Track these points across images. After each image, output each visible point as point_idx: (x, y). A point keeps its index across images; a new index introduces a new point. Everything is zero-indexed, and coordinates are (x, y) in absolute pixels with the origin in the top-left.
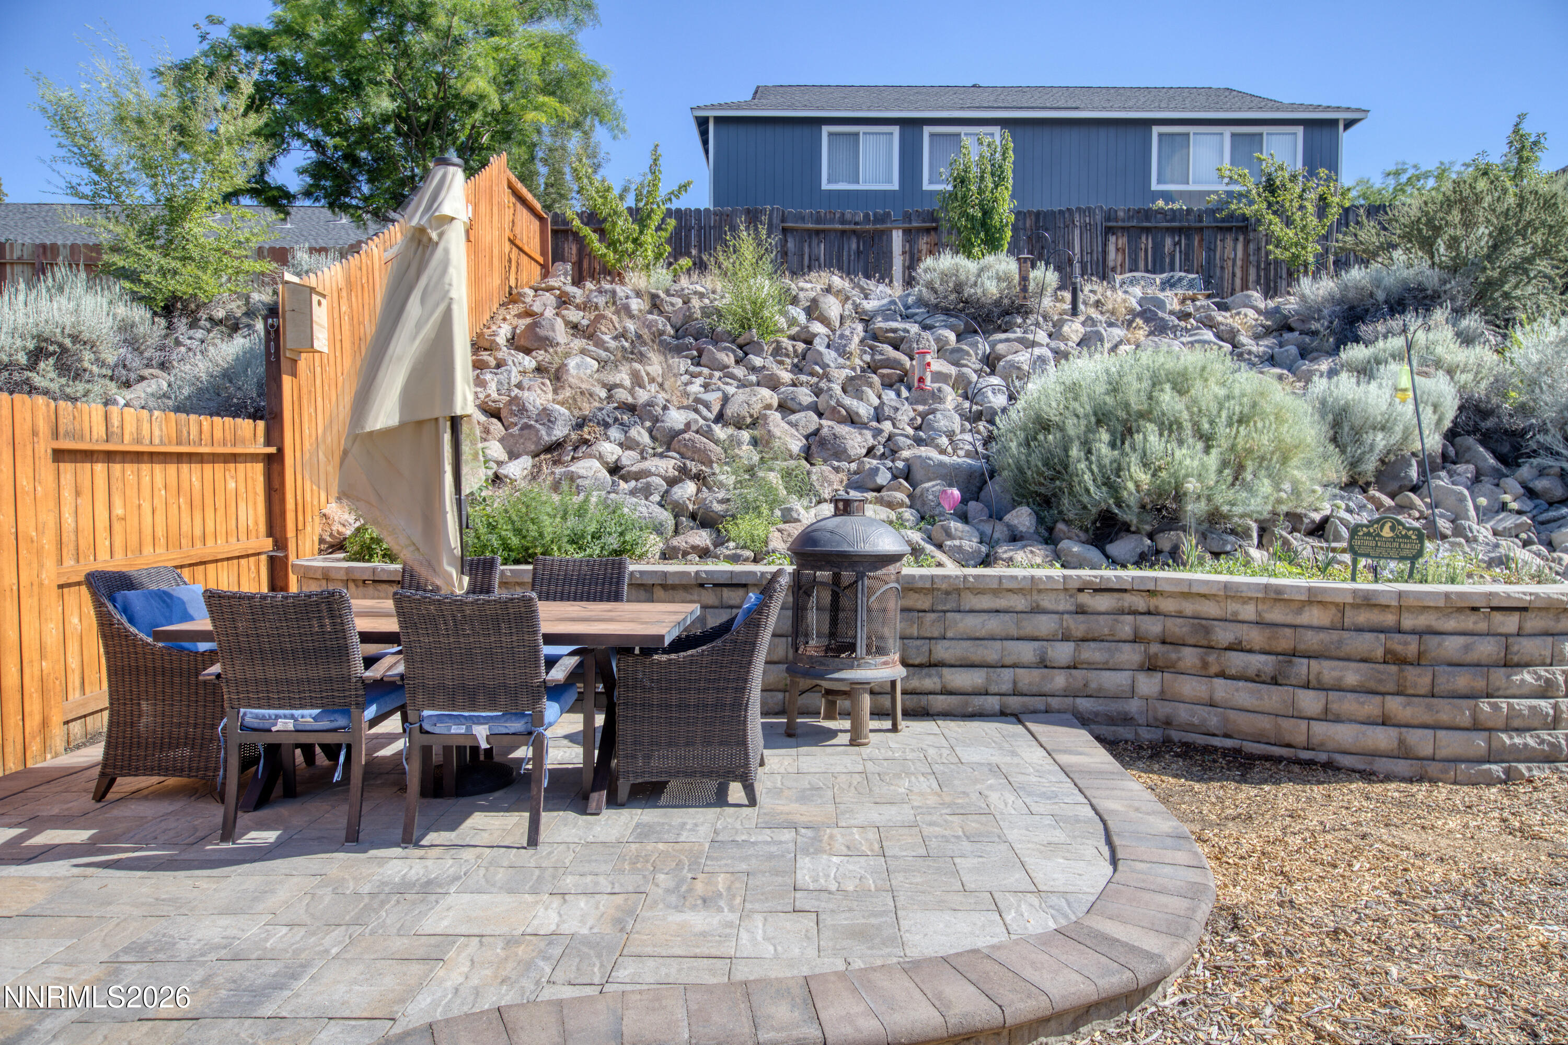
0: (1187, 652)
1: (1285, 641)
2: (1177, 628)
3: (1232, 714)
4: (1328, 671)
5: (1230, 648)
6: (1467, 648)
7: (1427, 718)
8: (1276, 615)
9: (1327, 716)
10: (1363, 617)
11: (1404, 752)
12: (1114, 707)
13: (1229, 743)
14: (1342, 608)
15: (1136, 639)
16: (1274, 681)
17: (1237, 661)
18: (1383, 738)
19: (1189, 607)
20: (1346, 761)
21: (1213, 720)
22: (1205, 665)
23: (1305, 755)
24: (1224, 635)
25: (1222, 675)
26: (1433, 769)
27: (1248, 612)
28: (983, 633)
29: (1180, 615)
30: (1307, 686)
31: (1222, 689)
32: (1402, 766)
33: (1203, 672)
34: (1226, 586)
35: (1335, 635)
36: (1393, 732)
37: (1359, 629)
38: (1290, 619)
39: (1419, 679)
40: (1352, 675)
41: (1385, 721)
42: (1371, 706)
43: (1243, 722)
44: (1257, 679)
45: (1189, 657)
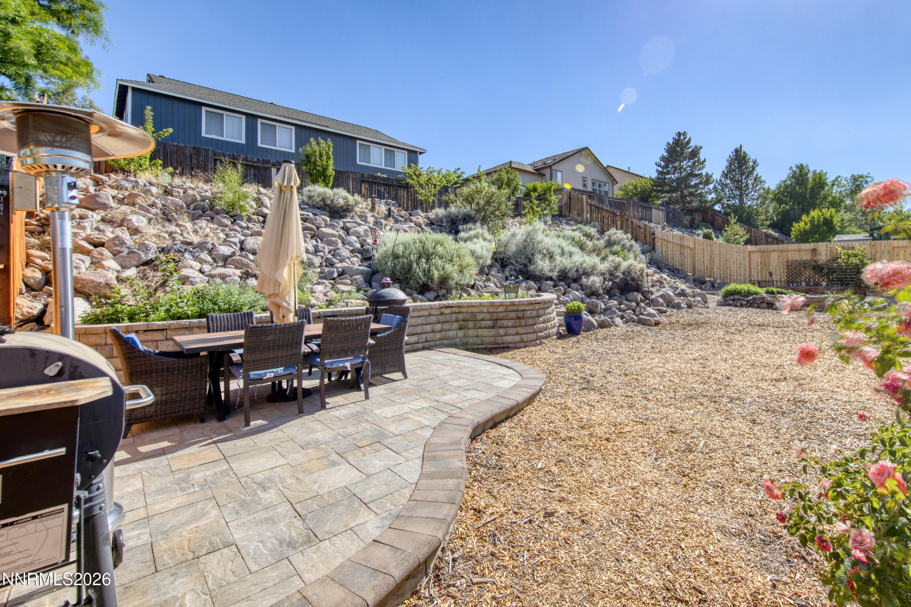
0: (470, 322)
1: (495, 317)
2: (467, 316)
3: (483, 338)
4: (505, 323)
5: (481, 320)
6: (531, 313)
7: (525, 332)
8: (492, 310)
9: (506, 335)
10: (511, 308)
11: (522, 341)
12: (452, 341)
13: (483, 346)
14: (507, 306)
15: (457, 321)
16: (493, 328)
17: (484, 323)
18: (517, 338)
19: (470, 310)
20: (511, 345)
21: (479, 341)
22: (475, 326)
23: (502, 346)
24: (480, 317)
25: (480, 328)
26: (528, 344)
27: (485, 310)
28: (416, 324)
29: (467, 312)
30: (501, 328)
31: (480, 332)
32: (522, 344)
33: (475, 328)
34: (481, 303)
35: (506, 313)
36: (519, 336)
37: (510, 311)
38: (495, 311)
39: (523, 322)
40: (510, 323)
41: (517, 334)
42: (514, 331)
43: (486, 340)
44: (488, 328)
45: (471, 324)
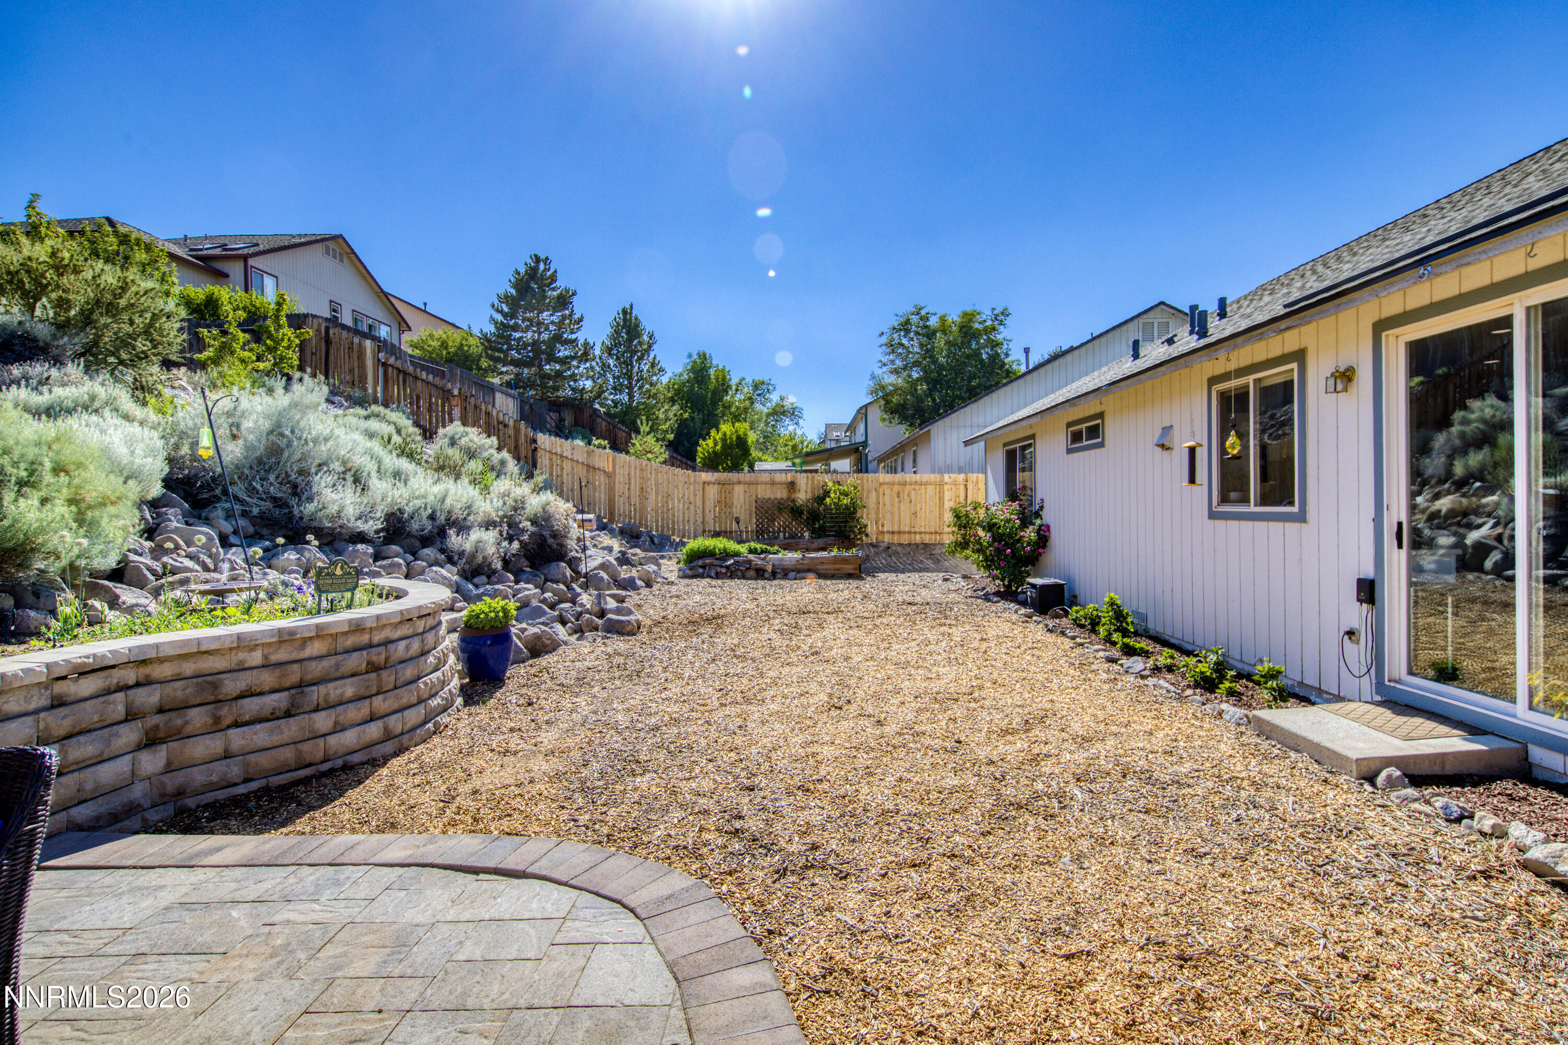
0: (194, 713)
1: (294, 675)
2: (178, 691)
3: (252, 758)
4: (333, 691)
5: (242, 696)
6: (408, 648)
7: (396, 706)
8: (282, 655)
9: (339, 728)
10: (350, 642)
11: (388, 736)
12: (116, 802)
13: (254, 786)
14: (335, 636)
15: (131, 716)
16: (288, 714)
17: (251, 706)
18: (374, 730)
19: (189, 668)
20: (356, 758)
21: (234, 770)
22: (217, 720)
23: (326, 767)
24: (232, 686)
25: (236, 724)
26: (405, 739)
27: (255, 658)
29: (178, 678)
30: (317, 710)
31: (238, 738)
32: (389, 747)
33: (217, 727)
35: (332, 660)
36: (380, 723)
37: (347, 651)
38: (295, 656)
39: (388, 678)
40: (349, 689)
41: (372, 718)
42: (364, 710)
43: (265, 761)
44: (272, 717)
45: (198, 717)
